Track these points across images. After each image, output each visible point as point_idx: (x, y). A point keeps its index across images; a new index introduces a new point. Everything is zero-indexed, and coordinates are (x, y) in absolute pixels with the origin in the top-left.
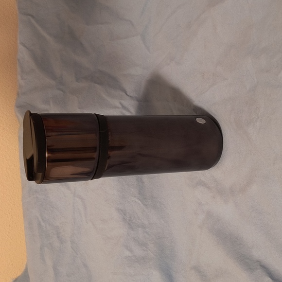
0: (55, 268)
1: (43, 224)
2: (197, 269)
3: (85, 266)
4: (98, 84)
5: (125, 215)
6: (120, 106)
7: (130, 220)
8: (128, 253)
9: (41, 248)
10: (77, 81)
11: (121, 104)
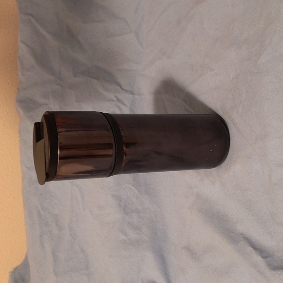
0: (54, 254)
1: (42, 212)
2: (187, 248)
3: (83, 251)
4: (94, 78)
5: (120, 201)
6: (115, 99)
7: (125, 206)
8: (123, 237)
9: (41, 236)
10: (75, 76)
11: (116, 97)
